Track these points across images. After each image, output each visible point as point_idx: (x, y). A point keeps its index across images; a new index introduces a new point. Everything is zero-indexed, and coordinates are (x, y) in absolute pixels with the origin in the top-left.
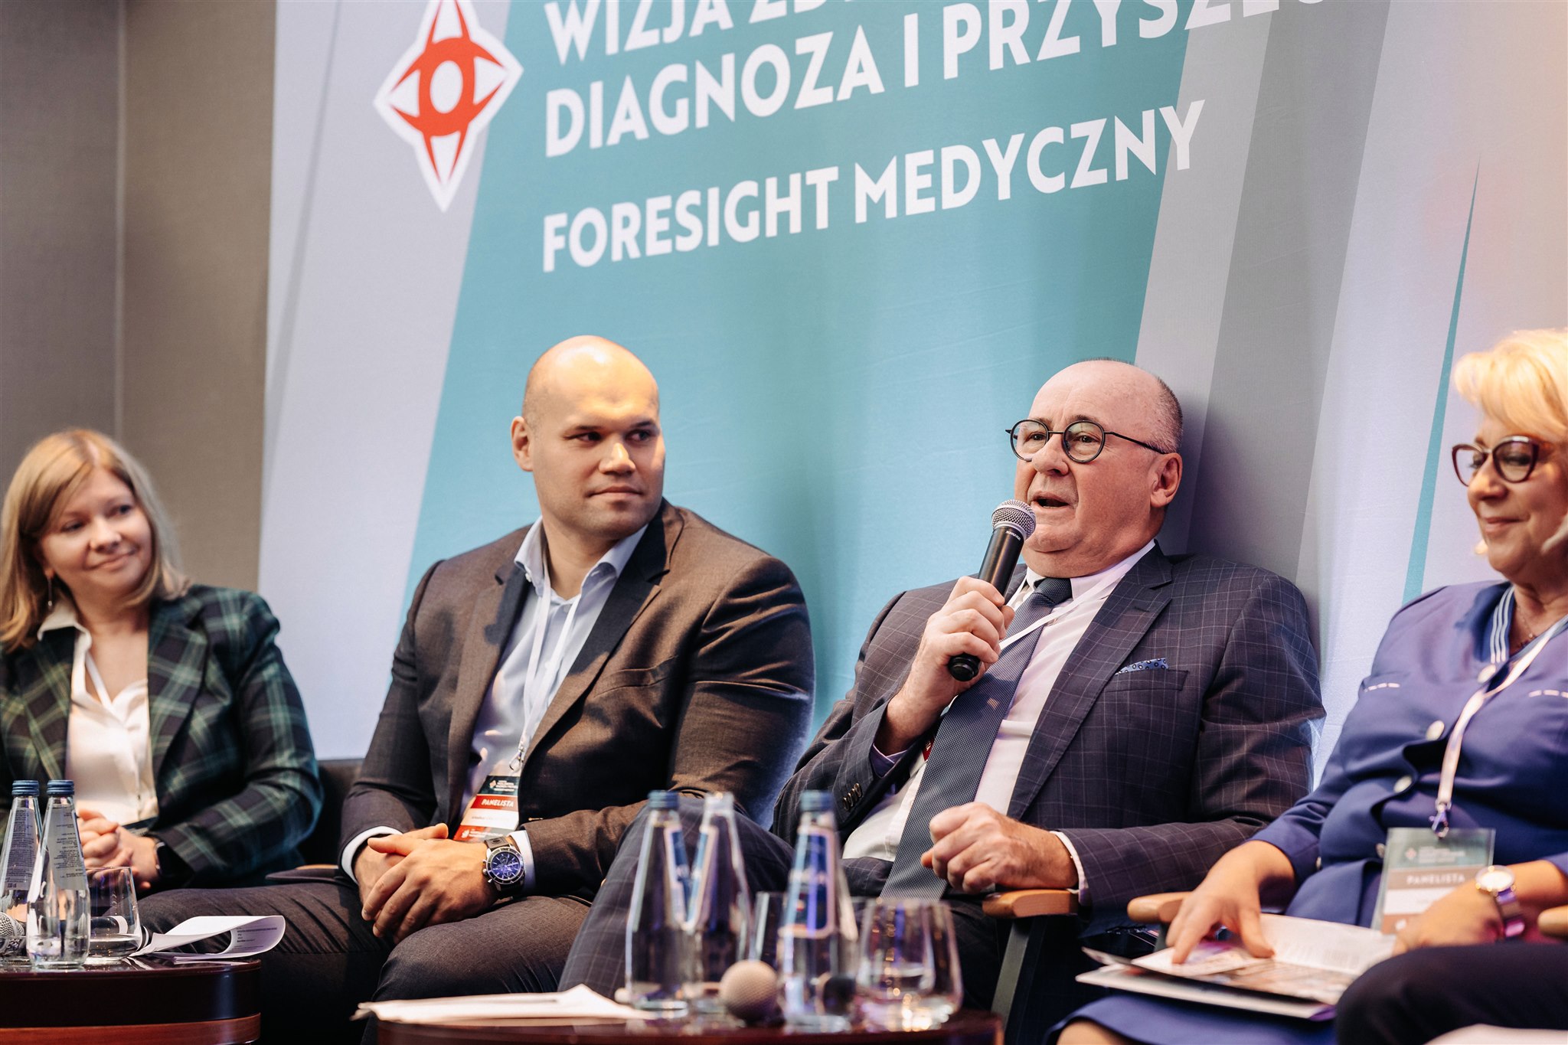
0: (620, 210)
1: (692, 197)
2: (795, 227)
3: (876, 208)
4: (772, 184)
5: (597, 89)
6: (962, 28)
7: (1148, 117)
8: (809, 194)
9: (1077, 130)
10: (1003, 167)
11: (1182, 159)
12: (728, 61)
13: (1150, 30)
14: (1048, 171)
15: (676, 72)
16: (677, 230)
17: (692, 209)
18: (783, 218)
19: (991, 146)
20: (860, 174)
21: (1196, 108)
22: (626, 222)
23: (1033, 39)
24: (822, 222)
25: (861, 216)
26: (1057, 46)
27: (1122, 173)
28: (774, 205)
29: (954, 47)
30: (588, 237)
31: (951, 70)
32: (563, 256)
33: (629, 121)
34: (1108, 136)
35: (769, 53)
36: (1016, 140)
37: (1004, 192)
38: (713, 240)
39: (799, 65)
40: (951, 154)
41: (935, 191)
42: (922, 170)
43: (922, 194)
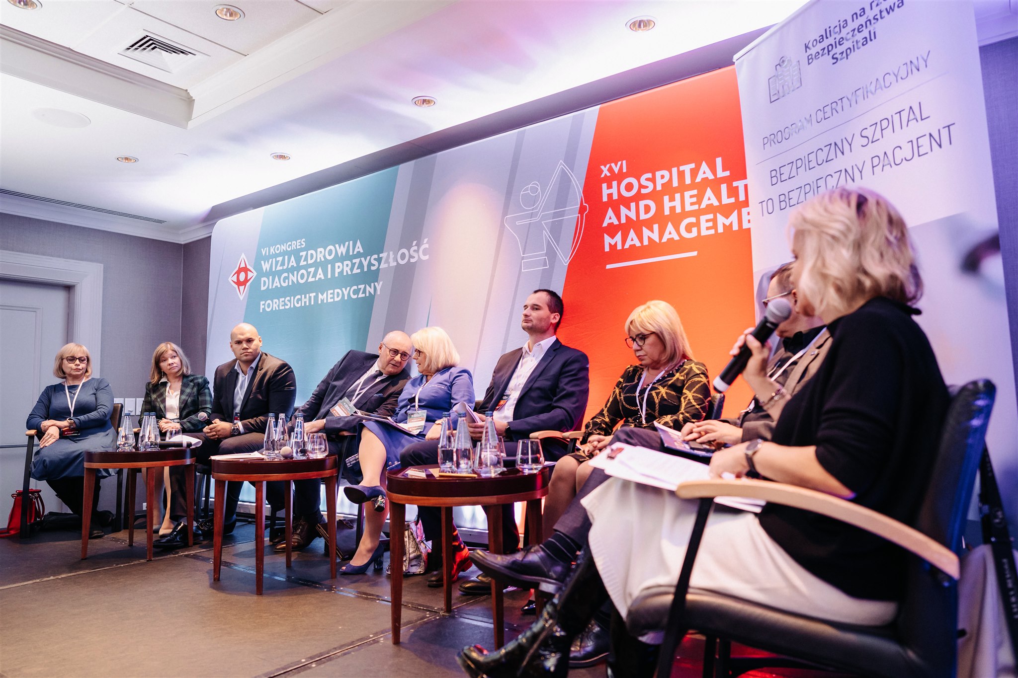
0: (275, 301)
1: (288, 298)
2: (307, 304)
3: (322, 301)
4: (303, 296)
5: (271, 277)
6: (339, 267)
7: (372, 284)
8: (310, 297)
9: (359, 287)
10: (346, 293)
11: (378, 292)
12: (295, 272)
13: (373, 268)
14: (354, 294)
15: (286, 275)
16: (286, 305)
17: (288, 300)
18: (305, 302)
19: (344, 289)
20: (320, 294)
21: (381, 283)
22: (276, 303)
23: (352, 269)
24: (312, 303)
25: (320, 302)
26: (356, 271)
27: (367, 295)
28: (304, 300)
29: (337, 271)
30: (269, 306)
31: (337, 275)
32: (264, 309)
33: (277, 284)
34: (365, 288)
35: (303, 271)
36: (348, 288)
37: (346, 298)
38: (292, 306)
39: (309, 273)
40: (336, 291)
41: (333, 298)
42: (331, 294)
43: (331, 298)
